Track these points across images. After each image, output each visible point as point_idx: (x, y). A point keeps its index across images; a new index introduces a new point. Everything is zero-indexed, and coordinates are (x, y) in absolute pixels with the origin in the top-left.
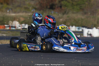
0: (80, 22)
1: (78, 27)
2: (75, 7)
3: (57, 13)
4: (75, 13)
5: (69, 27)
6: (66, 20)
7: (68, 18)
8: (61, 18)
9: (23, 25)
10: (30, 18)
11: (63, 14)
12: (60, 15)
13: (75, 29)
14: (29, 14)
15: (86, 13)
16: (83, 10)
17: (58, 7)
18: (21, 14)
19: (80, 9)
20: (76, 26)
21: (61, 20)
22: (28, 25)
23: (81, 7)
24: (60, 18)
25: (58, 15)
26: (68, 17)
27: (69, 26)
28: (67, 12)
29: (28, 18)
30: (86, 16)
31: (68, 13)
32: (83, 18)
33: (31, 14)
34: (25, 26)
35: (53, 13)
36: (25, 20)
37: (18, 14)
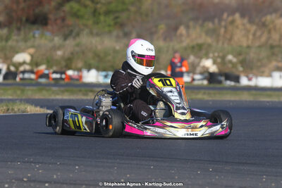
0: (110, 58)
1: (104, 73)
2: (102, 18)
3: (48, 34)
4: (98, 35)
5: (80, 74)
6: (72, 53)
7: (77, 49)
8: (59, 48)
11: (66, 38)
12: (57, 40)
13: (97, 76)
15: (126, 35)
16: (122, 25)
17: (56, 20)
19: (116, 24)
20: (98, 69)
21: (59, 53)
23: (117, 18)
24: (55, 48)
25: (53, 40)
26: (78, 45)
27: (79, 70)
31: (78, 35)
32: (118, 48)
35: (37, 35)
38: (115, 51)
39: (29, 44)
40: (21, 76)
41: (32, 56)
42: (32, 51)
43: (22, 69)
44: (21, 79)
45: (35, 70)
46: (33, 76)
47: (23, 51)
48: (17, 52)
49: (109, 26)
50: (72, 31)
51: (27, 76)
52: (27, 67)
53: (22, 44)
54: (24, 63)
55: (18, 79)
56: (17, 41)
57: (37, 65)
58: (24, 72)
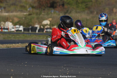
2: (80, 5)
3: (57, 12)
4: (79, 12)
9: (18, 26)
10: (25, 18)
11: (65, 13)
14: (25, 14)
15: (92, 12)
16: (89, 8)
17: (60, 5)
18: (15, 14)
19: (86, 7)
22: (23, 26)
23: (87, 5)
25: (59, 15)
28: (69, 11)
29: (24, 19)
30: (91, 15)
31: (71, 12)
32: (88, 18)
33: (28, 14)
34: (19, 28)
35: (52, 12)
36: (19, 21)
37: (11, 14)
38: (87, 20)
39: (49, 16)
40: (46, 30)
41: (50, 21)
42: (50, 19)
43: (46, 27)
44: (46, 32)
45: (52, 28)
46: (51, 31)
47: (47, 19)
48: (44, 20)
49: (83, 8)
50: (68, 11)
51: (48, 30)
52: (48, 27)
53: (46, 16)
54: (47, 25)
55: (44, 32)
56: (44, 15)
57: (53, 25)
58: (47, 29)
